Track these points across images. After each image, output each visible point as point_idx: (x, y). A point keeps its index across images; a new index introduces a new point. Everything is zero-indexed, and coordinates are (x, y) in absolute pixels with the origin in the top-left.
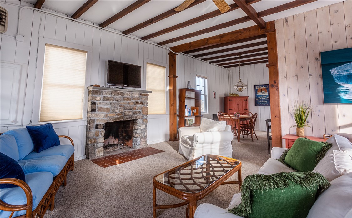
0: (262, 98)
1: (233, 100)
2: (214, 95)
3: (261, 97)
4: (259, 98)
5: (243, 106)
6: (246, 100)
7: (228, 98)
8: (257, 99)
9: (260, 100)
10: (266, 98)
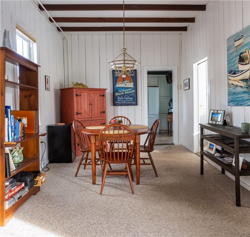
0: (124, 92)
1: (82, 94)
2: (48, 83)
3: (123, 90)
4: (120, 93)
5: (99, 106)
6: (103, 96)
7: (75, 90)
8: (117, 94)
9: (122, 95)
10: (131, 92)
